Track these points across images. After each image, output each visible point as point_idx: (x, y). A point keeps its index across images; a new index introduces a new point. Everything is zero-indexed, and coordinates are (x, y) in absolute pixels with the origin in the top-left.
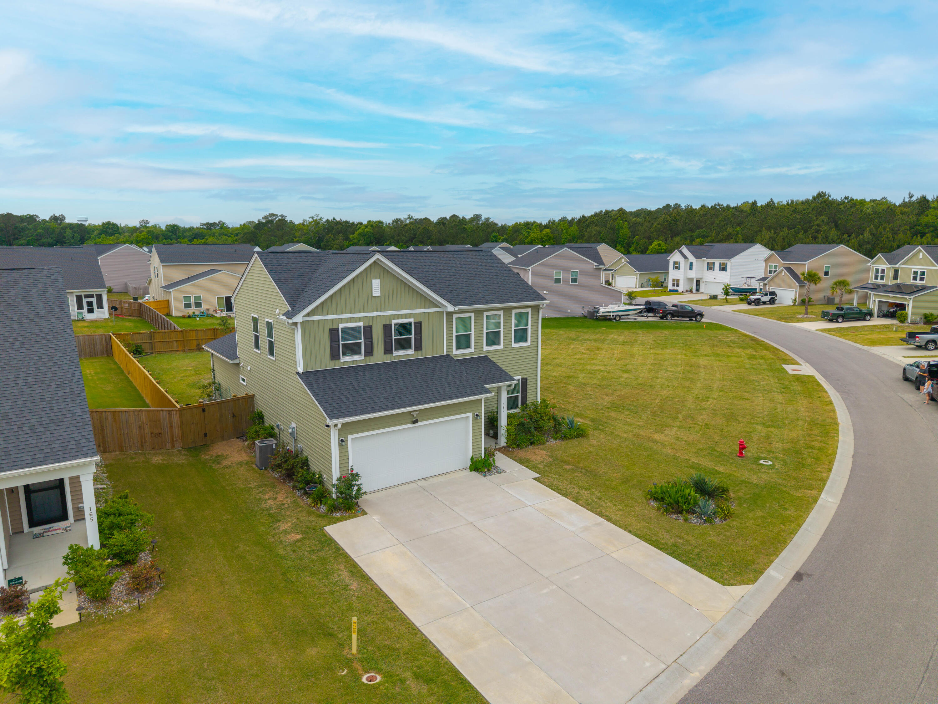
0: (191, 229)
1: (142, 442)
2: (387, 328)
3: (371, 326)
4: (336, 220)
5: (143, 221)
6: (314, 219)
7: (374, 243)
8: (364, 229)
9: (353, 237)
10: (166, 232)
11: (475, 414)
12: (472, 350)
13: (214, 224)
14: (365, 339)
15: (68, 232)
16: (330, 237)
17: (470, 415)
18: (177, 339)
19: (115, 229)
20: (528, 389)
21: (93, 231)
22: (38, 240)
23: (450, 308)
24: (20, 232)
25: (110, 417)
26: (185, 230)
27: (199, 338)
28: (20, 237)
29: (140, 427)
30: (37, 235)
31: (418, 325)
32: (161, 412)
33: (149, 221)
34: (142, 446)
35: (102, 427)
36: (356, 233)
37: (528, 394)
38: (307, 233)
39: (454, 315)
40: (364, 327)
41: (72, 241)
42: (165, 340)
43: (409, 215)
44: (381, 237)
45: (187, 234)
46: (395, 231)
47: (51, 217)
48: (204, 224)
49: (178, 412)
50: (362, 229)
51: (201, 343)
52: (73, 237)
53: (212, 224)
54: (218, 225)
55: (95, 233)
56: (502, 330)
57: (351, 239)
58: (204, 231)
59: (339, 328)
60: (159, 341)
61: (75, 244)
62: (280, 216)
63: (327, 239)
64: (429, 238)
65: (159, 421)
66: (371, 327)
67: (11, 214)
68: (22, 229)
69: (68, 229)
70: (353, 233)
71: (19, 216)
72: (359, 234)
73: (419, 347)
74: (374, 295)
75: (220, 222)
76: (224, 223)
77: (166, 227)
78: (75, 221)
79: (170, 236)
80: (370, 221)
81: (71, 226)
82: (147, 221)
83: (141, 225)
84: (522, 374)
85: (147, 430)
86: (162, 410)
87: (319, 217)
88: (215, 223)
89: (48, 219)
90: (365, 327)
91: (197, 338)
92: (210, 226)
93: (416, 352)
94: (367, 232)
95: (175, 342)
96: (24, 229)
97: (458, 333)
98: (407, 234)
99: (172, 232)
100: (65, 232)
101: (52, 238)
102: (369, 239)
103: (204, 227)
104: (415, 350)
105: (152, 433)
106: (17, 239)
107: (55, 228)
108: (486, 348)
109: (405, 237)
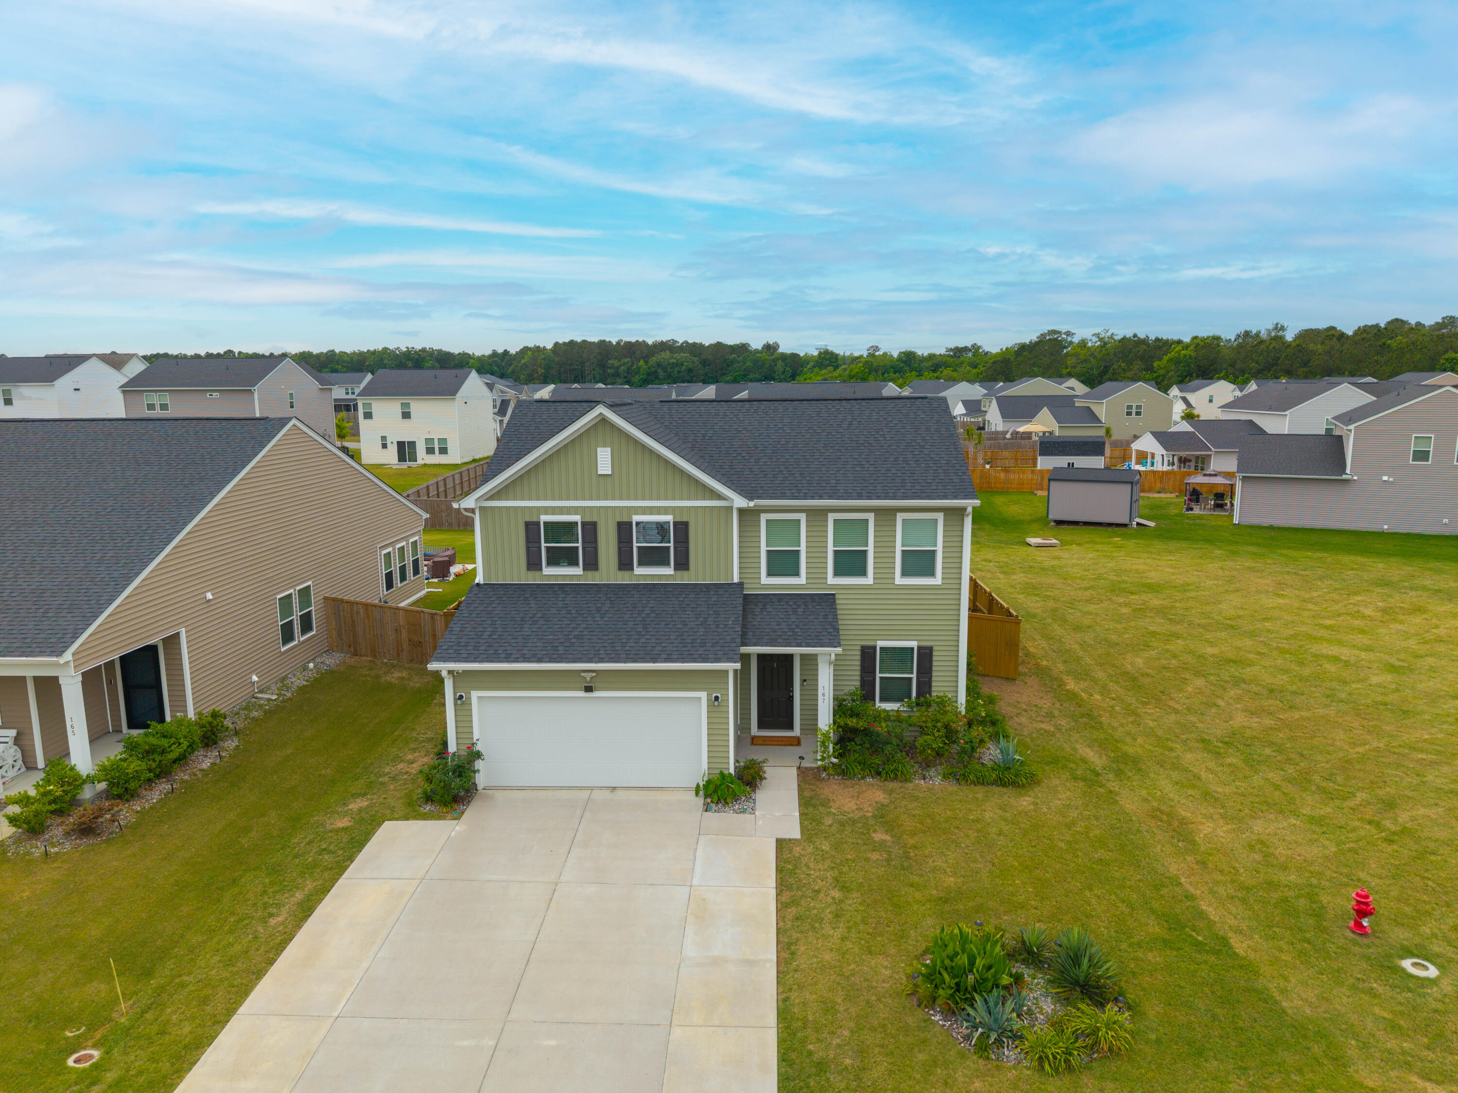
0: (932, 356)
1: (398, 651)
2: (624, 529)
3: (595, 523)
4: (1139, 338)
5: (872, 347)
6: (1101, 336)
7: (1195, 375)
8: (1180, 350)
9: (1159, 366)
10: (897, 363)
11: (714, 695)
12: (802, 580)
13: (965, 349)
14: (583, 542)
15: (780, 366)
16: (1120, 366)
17: (703, 695)
19: (833, 360)
20: (934, 669)
21: (808, 364)
22: (745, 376)
23: (740, 502)
24: (728, 366)
25: (362, 611)
26: (924, 359)
28: (727, 372)
29: (396, 630)
30: (745, 370)
31: (682, 528)
32: (422, 614)
33: (880, 347)
34: (398, 655)
35: (353, 622)
36: (1166, 358)
37: (934, 679)
38: (1086, 361)
39: (762, 515)
40: (582, 522)
41: (782, 377)
43: (1277, 324)
44: (1211, 365)
45: (925, 364)
46: (1239, 352)
47: (764, 345)
48: (951, 349)
49: (442, 617)
50: (1177, 352)
52: (784, 372)
53: (962, 348)
54: (970, 350)
55: (809, 366)
56: (871, 549)
57: (1155, 369)
58: (948, 359)
59: (539, 522)
61: (785, 380)
62: (1064, 333)
63: (1114, 370)
64: (1305, 364)
65: (420, 625)
66: (594, 525)
67: (721, 343)
68: (731, 362)
69: (780, 361)
70: (1160, 359)
71: (730, 346)
72: (1170, 360)
73: (682, 564)
74: (600, 472)
75: (974, 346)
76: (979, 347)
77: (899, 355)
78: (789, 352)
79: (902, 368)
80: (1196, 338)
81: (784, 357)
82: (877, 347)
83: (869, 353)
84: (918, 638)
85: (404, 634)
86: (422, 612)
87: (1109, 334)
88: (966, 347)
89: (760, 348)
90: (584, 524)
92: (959, 352)
93: (677, 572)
94: (1185, 356)
96: (733, 362)
97: (771, 546)
98: (1261, 357)
99: (905, 362)
100: (776, 365)
101: (761, 373)
102: (1186, 368)
103: (951, 353)
104: (675, 569)
105: (410, 640)
106: (724, 374)
107: (766, 360)
108: (831, 580)
109: (1257, 363)
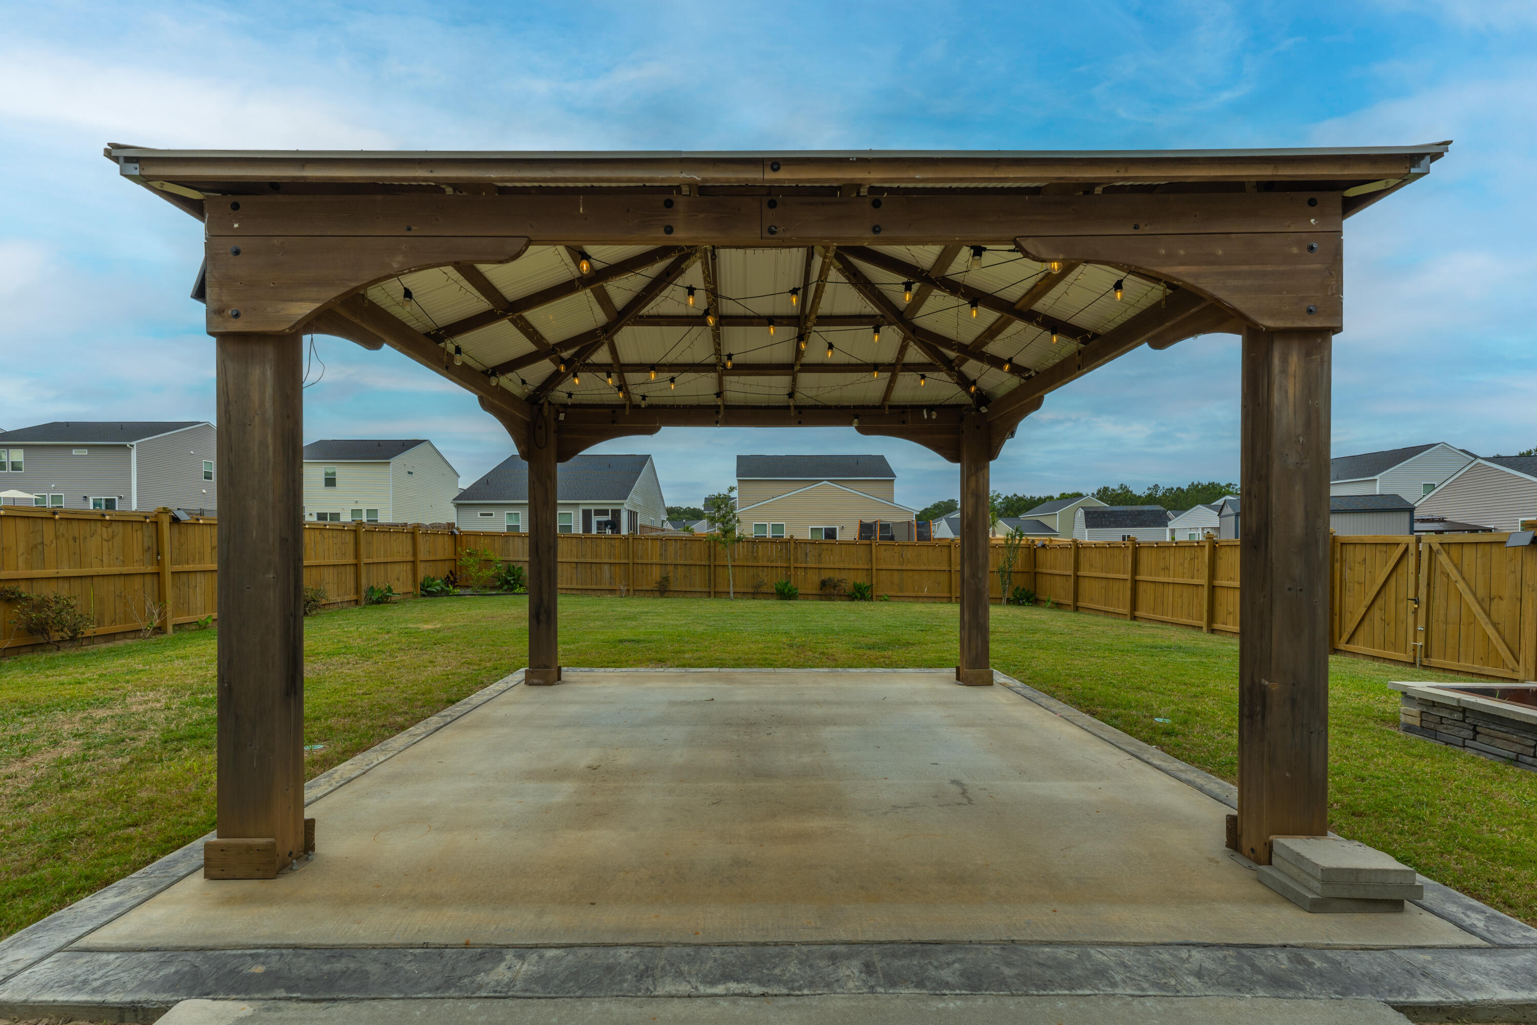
18: (612, 561)
27: (668, 562)
42: (583, 560)
51: (671, 574)
60: (568, 560)
91: (663, 562)
95: (606, 567)
